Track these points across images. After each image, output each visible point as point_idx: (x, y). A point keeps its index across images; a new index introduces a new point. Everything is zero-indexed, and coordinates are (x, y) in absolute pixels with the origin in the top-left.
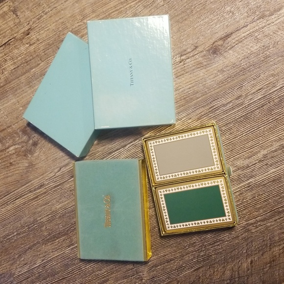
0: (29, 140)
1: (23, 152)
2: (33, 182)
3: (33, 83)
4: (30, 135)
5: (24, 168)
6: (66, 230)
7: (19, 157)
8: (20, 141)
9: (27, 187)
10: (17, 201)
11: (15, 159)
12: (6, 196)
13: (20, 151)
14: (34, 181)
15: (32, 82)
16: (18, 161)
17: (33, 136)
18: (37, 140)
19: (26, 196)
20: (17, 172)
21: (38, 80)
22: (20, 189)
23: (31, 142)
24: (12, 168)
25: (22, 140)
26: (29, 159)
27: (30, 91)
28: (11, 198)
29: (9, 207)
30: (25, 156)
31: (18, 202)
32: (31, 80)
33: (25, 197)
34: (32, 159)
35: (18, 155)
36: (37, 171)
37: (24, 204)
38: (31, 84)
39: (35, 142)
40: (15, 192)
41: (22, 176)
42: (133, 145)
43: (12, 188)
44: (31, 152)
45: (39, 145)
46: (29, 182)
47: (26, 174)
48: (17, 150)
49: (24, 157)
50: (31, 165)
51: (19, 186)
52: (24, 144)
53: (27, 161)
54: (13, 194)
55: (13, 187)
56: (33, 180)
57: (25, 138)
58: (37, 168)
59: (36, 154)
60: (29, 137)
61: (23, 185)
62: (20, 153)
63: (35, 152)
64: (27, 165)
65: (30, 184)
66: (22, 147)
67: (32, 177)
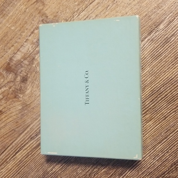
0: (17, 77)
1: (12, 94)
2: (31, 126)
3: (7, 10)
4: (15, 72)
5: (17, 112)
6: (88, 174)
7: (8, 100)
8: (6, 82)
9: (26, 134)
10: (17, 154)
11: (5, 105)
12: (3, 152)
13: (8, 94)
14: (34, 124)
15: (4, 10)
16: (9, 107)
17: (20, 71)
18: (25, 74)
19: (28, 145)
20: (11, 119)
21: (11, 4)
22: (19, 139)
23: (19, 78)
24: (3, 116)
25: (8, 80)
26: (21, 99)
27: (5, 21)
28: (9, 154)
29: (9, 166)
30: (15, 97)
31: (19, 156)
32: (3, 7)
33: (26, 147)
34: (25, 98)
35: (7, 99)
36: (35, 111)
37: (27, 155)
38: (4, 12)
39: (23, 78)
40: (13, 144)
41: (17, 122)
42: (149, 40)
43: (8, 141)
44: (21, 90)
45: (30, 80)
46: (28, 127)
47: (21, 118)
48: (5, 94)
49: (15, 99)
50: (26, 106)
51: (16, 136)
52: (12, 84)
53: (19, 103)
54: (11, 148)
55: (10, 139)
56: (32, 123)
57: (11, 76)
58: (33, 108)
59: (28, 92)
60: (16, 74)
61: (21, 134)
62: (9, 96)
63: (26, 89)
64: (20, 108)
65: (28, 129)
66: (10, 88)
67: (29, 120)
